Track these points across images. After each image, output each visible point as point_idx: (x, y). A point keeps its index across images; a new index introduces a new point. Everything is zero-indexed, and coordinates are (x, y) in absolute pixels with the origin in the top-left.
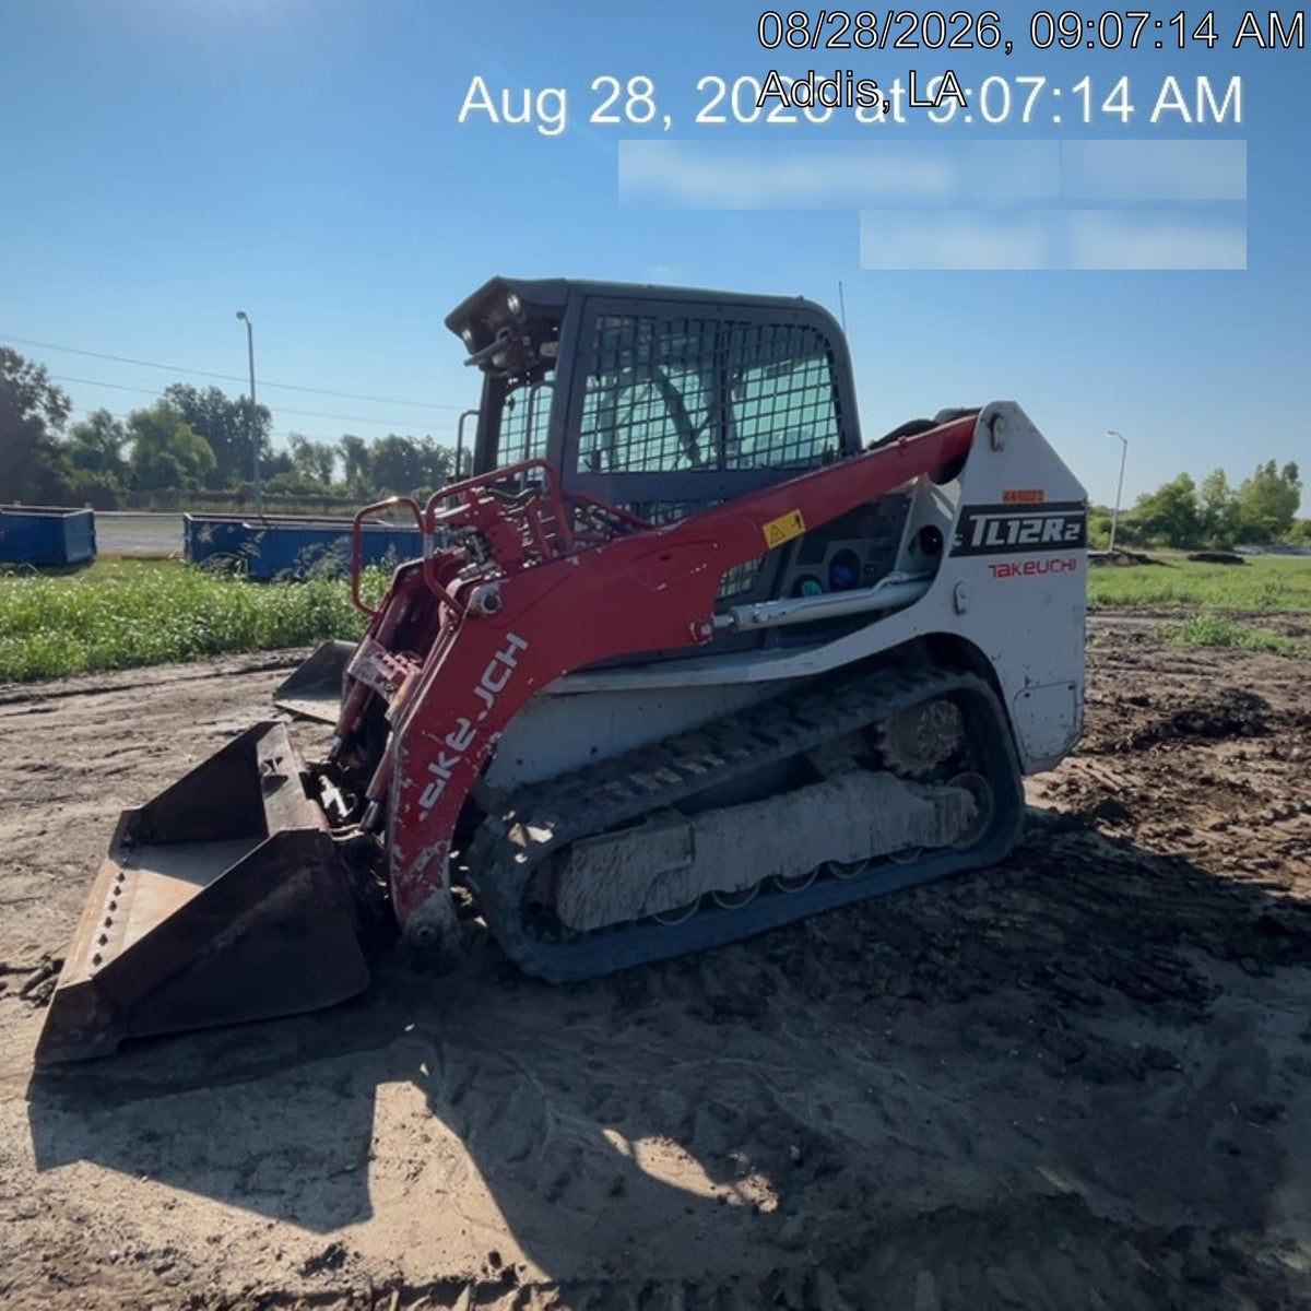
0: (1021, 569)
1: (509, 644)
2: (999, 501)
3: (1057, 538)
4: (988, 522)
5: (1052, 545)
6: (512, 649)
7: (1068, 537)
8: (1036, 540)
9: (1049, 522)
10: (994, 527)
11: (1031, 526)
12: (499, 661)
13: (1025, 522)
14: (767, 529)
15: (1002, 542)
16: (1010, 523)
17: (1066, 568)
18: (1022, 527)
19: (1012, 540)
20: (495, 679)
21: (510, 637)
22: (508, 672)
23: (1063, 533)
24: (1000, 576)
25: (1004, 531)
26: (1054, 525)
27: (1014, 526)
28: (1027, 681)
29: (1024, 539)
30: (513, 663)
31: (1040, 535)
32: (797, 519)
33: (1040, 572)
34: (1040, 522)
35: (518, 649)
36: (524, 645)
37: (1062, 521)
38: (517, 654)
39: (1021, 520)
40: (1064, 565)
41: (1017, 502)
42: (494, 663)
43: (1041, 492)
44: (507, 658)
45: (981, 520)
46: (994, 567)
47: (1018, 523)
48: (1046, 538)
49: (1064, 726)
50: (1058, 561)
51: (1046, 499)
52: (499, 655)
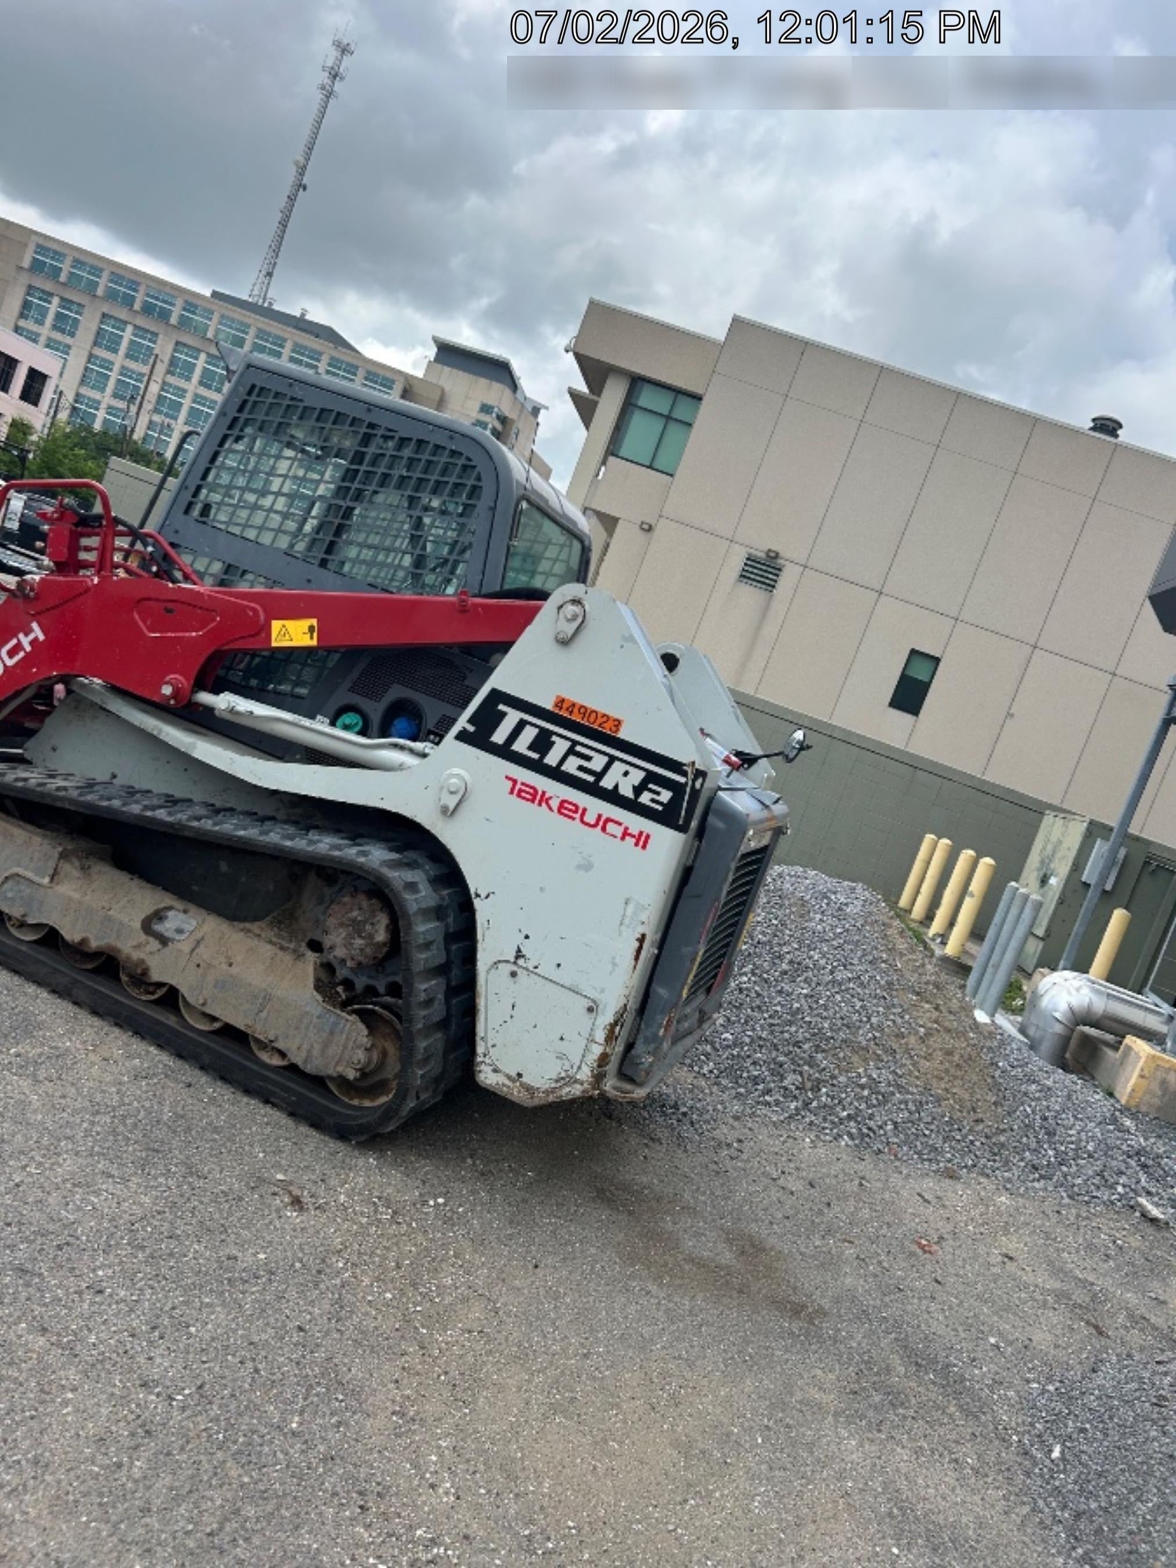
0: (555, 803)
1: (31, 630)
2: (548, 705)
3: (627, 791)
4: (521, 725)
5: (613, 797)
6: (32, 636)
7: (645, 798)
8: (591, 779)
9: (618, 768)
10: (529, 734)
11: (588, 758)
12: (19, 640)
13: (578, 748)
14: (276, 625)
15: (535, 756)
16: (554, 738)
17: (630, 841)
18: (571, 751)
19: (552, 759)
20: (11, 653)
21: (35, 625)
22: (22, 654)
23: (638, 790)
24: (519, 795)
25: (543, 743)
26: (626, 774)
27: (560, 747)
28: (519, 954)
29: (571, 766)
30: (28, 648)
31: (600, 776)
32: (311, 629)
33: (582, 821)
34: (606, 759)
35: (36, 639)
36: (41, 637)
37: (642, 775)
38: (34, 643)
39: (575, 743)
40: (626, 834)
41: (576, 718)
42: (14, 642)
43: (618, 723)
44: (25, 641)
45: (513, 717)
46: (515, 782)
47: (568, 744)
48: (607, 783)
49: (561, 1056)
50: (620, 824)
51: (623, 734)
52: (21, 636)
